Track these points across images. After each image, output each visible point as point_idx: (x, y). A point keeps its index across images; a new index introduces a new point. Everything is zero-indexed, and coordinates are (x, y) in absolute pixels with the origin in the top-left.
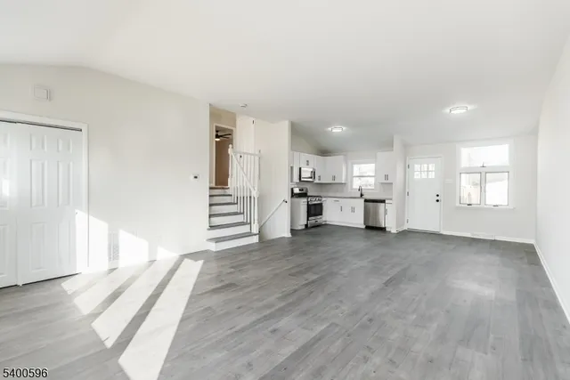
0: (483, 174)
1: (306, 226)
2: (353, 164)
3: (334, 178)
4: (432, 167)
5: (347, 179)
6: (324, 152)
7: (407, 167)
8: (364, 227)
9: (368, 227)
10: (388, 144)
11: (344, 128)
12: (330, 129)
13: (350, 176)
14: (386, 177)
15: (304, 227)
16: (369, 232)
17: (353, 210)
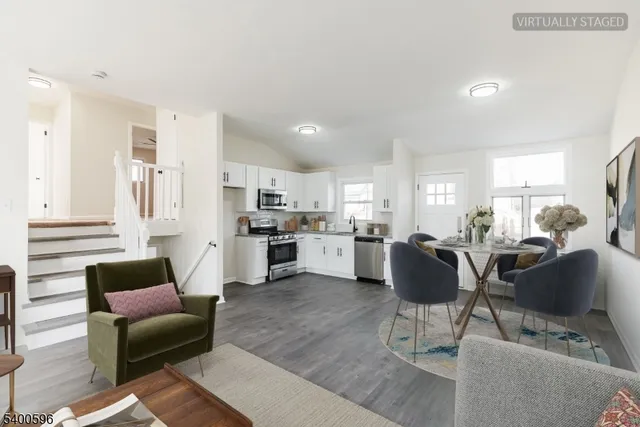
0: (526, 198)
1: (267, 278)
2: (343, 184)
3: (316, 205)
4: (451, 187)
5: (335, 206)
6: (304, 167)
7: (416, 188)
8: (355, 278)
9: (360, 279)
10: (385, 155)
11: (318, 129)
12: (297, 129)
13: (340, 201)
14: (386, 203)
15: (263, 280)
16: (362, 285)
17: (340, 252)
